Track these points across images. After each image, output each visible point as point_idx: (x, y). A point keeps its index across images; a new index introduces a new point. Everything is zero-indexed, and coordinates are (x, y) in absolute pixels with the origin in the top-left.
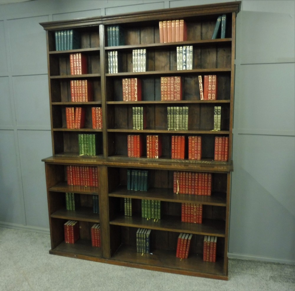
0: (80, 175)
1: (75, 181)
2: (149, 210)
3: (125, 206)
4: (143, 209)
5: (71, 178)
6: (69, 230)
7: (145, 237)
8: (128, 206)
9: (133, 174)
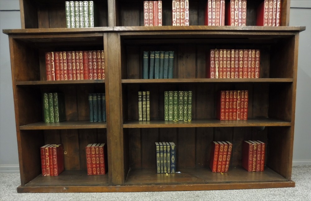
0: (68, 66)
1: (60, 75)
2: (176, 108)
3: (140, 106)
4: (166, 108)
5: (53, 72)
6: (49, 156)
7: (169, 149)
8: (144, 106)
9: (152, 56)
